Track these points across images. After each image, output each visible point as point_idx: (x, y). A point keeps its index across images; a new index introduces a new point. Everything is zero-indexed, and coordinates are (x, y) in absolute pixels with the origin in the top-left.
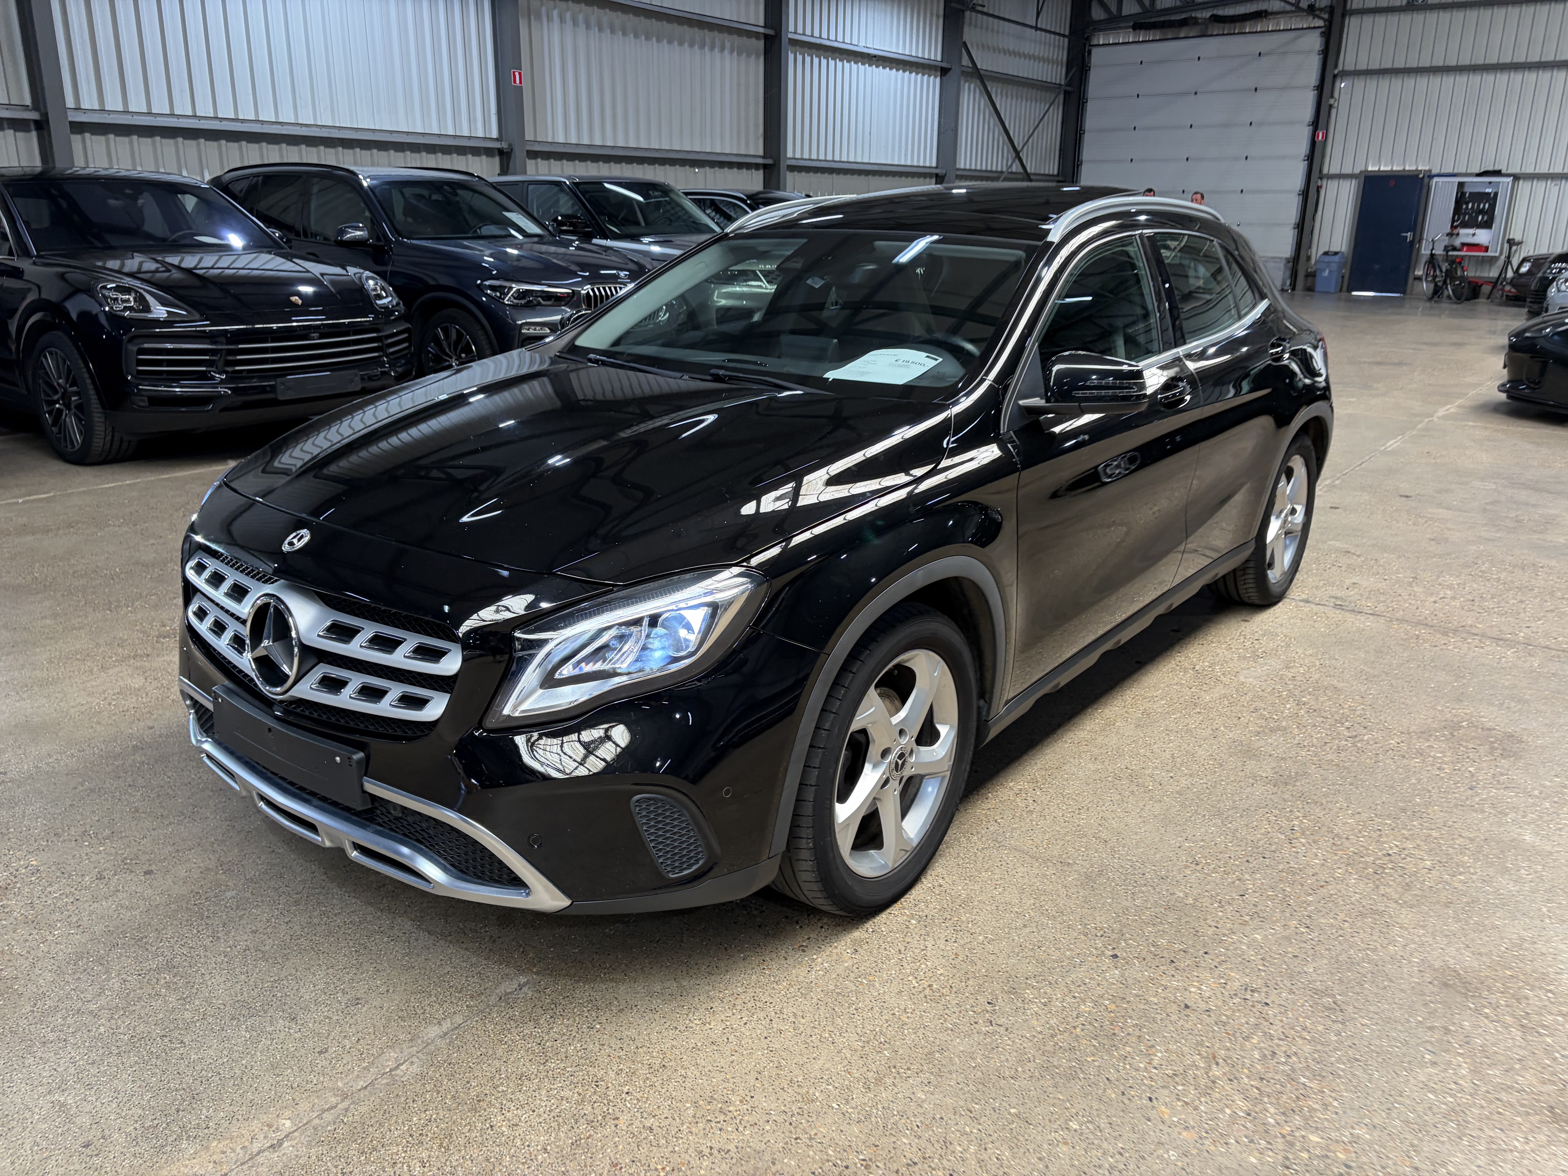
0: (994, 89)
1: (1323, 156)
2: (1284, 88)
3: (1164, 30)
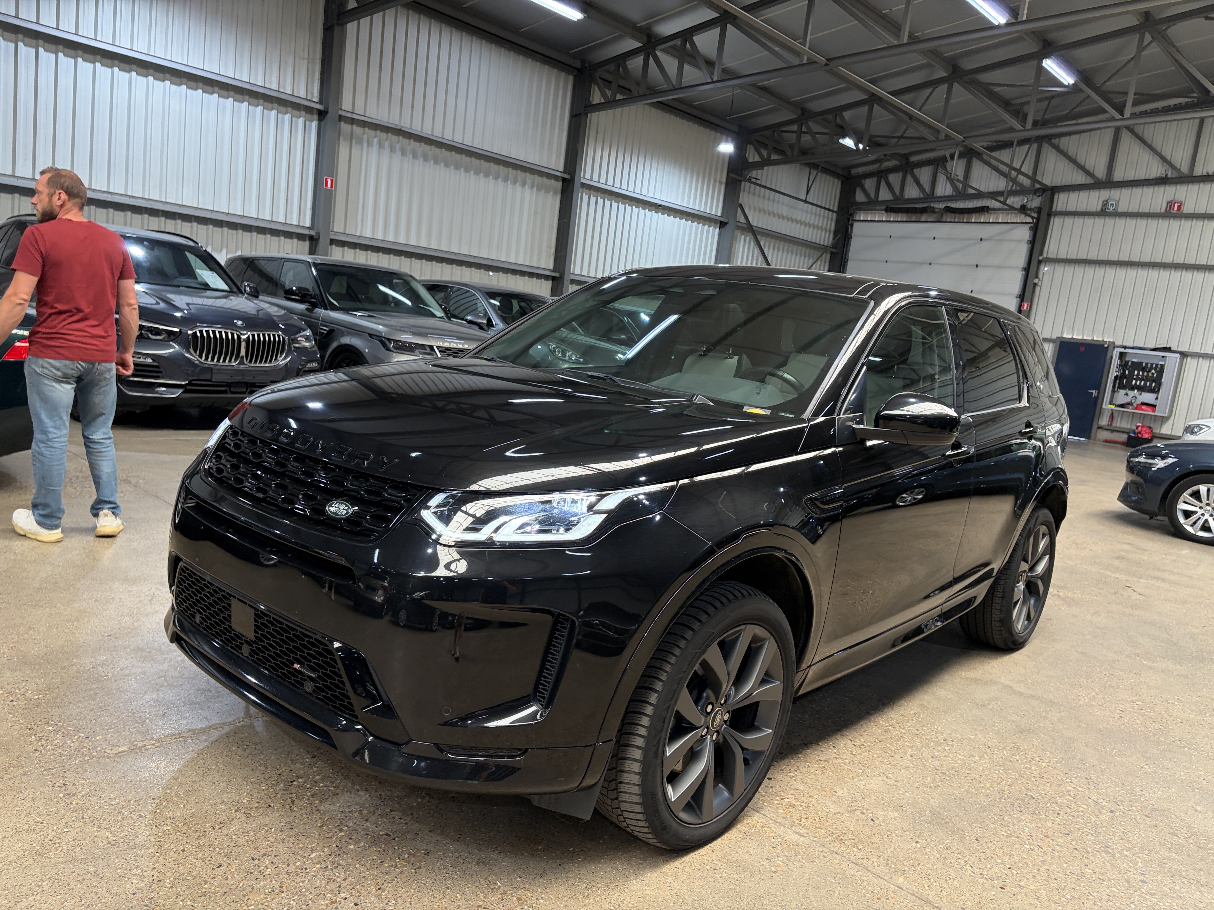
2: (1000, 267)
3: (909, 215)
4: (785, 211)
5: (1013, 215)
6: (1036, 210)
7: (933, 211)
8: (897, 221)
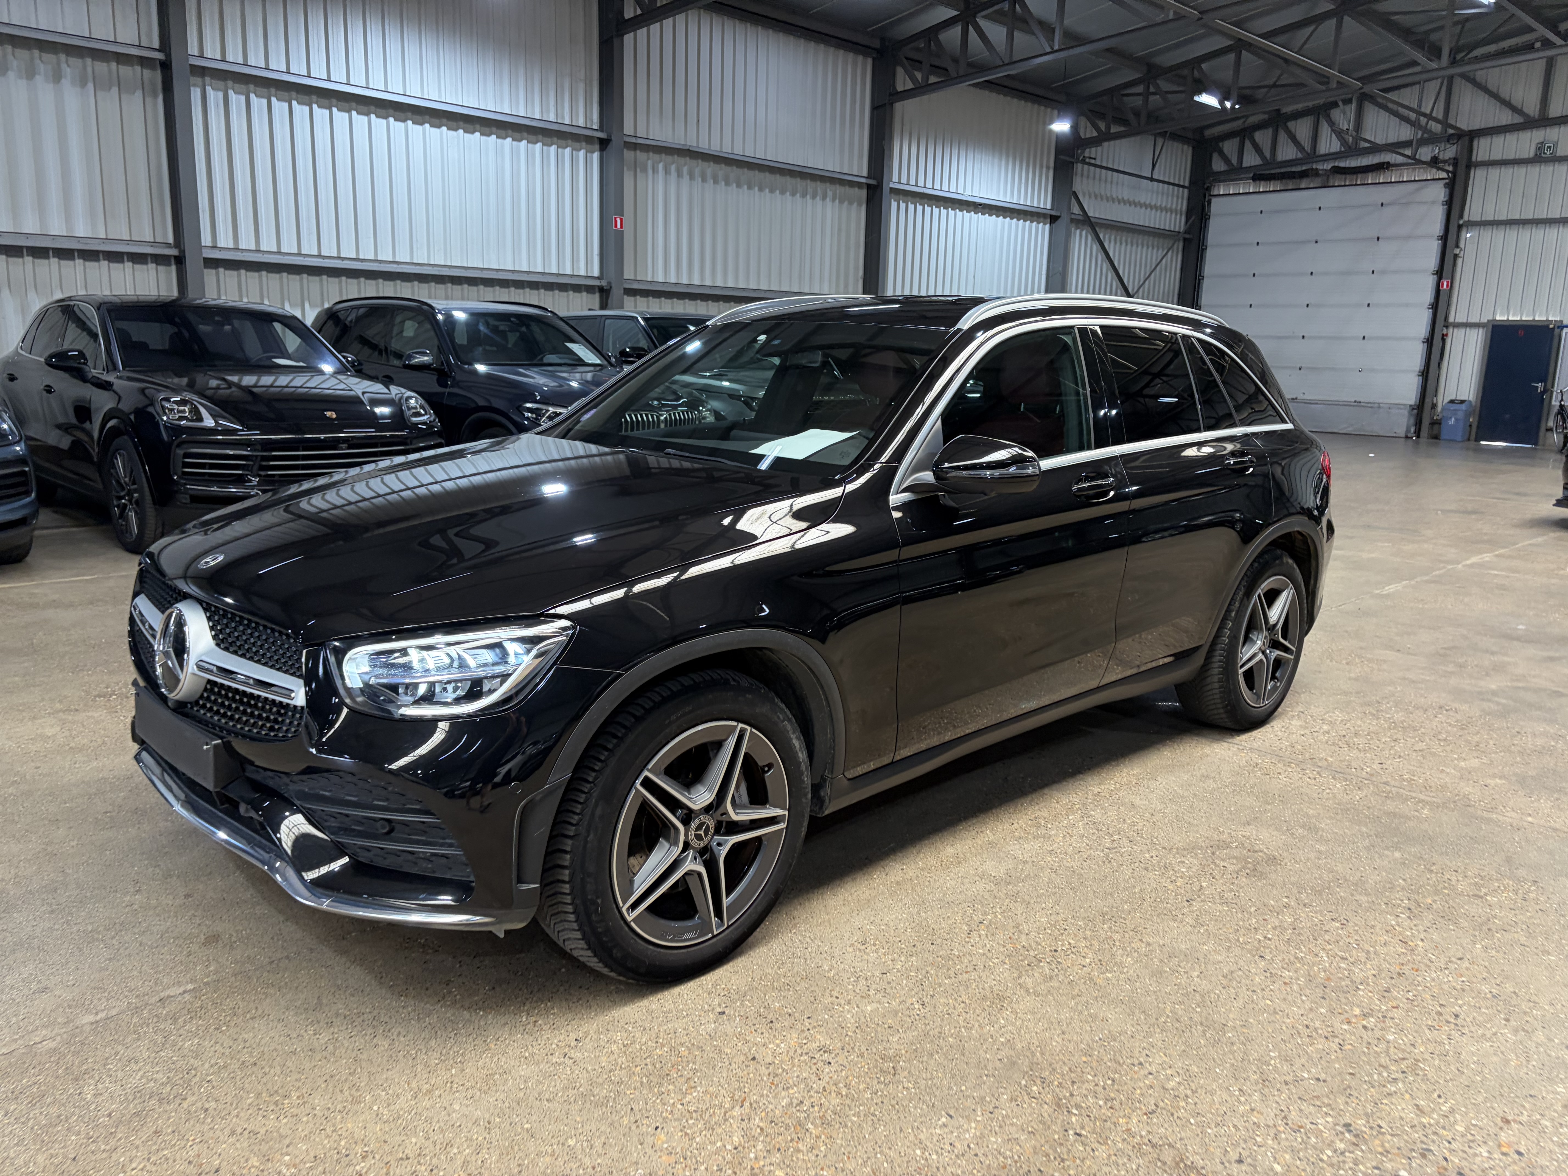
0: (1107, 236)
1: (1449, 305)
2: (1408, 237)
3: (1284, 181)
4: (1126, 194)
5: (1422, 170)
6: (1452, 161)
7: (1315, 173)
8: (1270, 191)
